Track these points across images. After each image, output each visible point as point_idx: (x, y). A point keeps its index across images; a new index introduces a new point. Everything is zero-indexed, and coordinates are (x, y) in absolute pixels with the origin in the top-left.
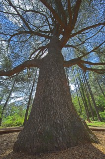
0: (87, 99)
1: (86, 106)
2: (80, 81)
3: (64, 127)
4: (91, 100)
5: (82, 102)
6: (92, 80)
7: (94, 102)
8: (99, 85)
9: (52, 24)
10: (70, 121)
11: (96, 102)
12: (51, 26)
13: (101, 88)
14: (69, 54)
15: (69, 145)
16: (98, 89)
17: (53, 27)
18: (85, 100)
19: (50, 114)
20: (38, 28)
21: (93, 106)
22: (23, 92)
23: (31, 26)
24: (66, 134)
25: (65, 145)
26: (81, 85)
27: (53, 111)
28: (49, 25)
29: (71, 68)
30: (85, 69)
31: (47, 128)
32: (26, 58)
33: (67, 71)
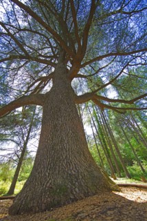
0: (108, 148)
1: (109, 156)
2: (98, 122)
3: (81, 177)
4: (114, 148)
5: (103, 152)
6: (112, 121)
7: (118, 152)
8: (122, 128)
9: (55, 45)
10: (87, 171)
11: (121, 151)
12: (54, 50)
13: (124, 133)
14: (81, 85)
15: (87, 195)
16: (122, 133)
17: (57, 50)
18: (107, 148)
19: (62, 165)
20: (36, 51)
21: (118, 158)
22: (13, 141)
23: (26, 48)
24: (82, 184)
25: (82, 195)
26: (99, 128)
27: (65, 161)
28: (51, 47)
29: (84, 104)
30: (102, 107)
31: (59, 181)
32: (21, 92)
33: (79, 108)
